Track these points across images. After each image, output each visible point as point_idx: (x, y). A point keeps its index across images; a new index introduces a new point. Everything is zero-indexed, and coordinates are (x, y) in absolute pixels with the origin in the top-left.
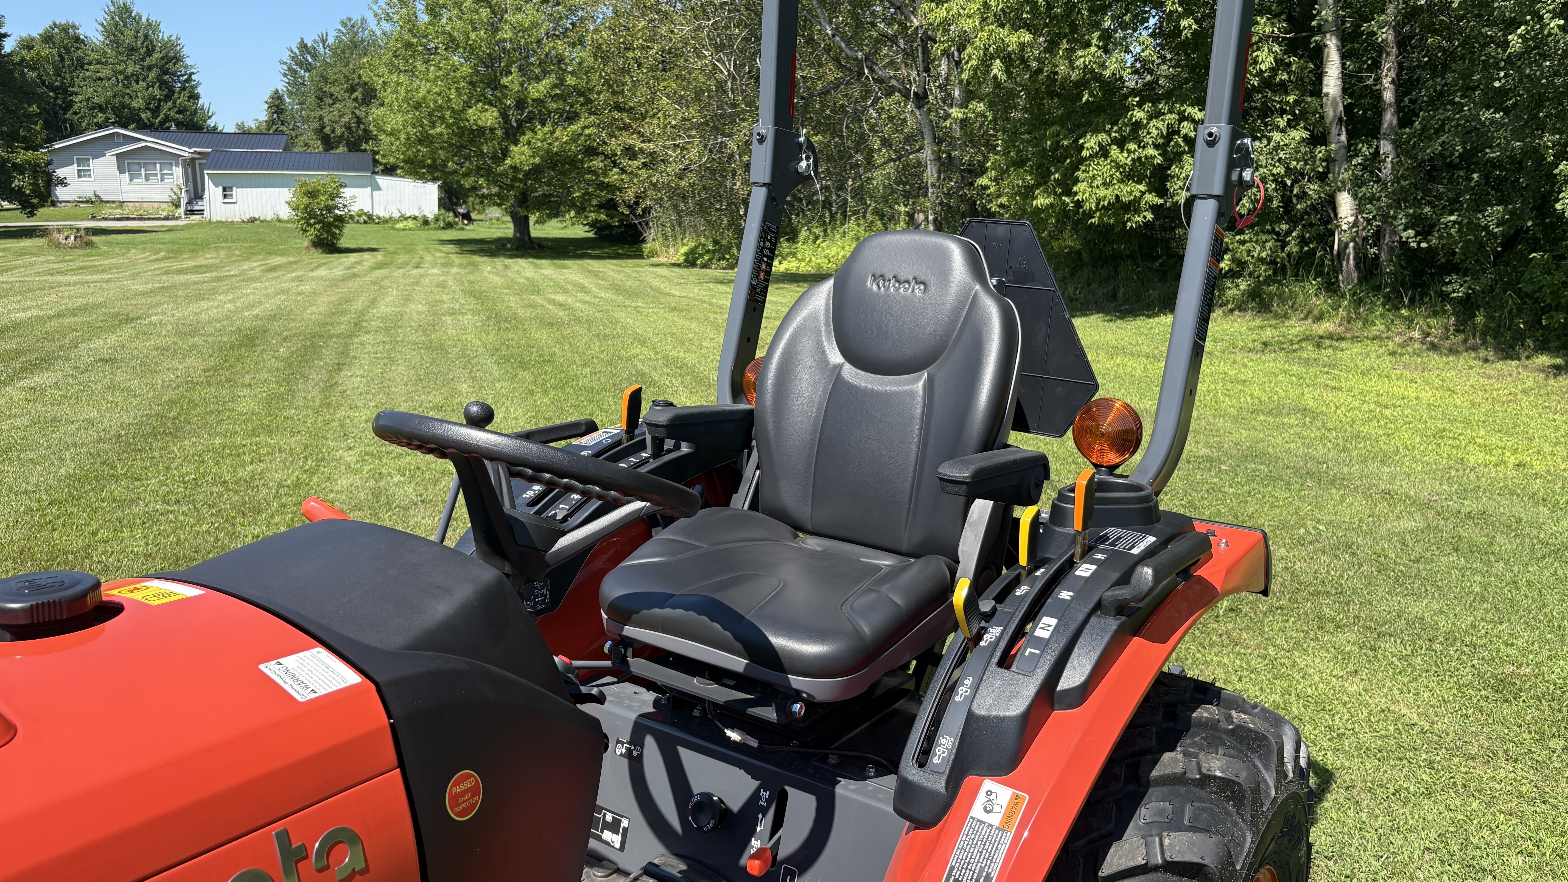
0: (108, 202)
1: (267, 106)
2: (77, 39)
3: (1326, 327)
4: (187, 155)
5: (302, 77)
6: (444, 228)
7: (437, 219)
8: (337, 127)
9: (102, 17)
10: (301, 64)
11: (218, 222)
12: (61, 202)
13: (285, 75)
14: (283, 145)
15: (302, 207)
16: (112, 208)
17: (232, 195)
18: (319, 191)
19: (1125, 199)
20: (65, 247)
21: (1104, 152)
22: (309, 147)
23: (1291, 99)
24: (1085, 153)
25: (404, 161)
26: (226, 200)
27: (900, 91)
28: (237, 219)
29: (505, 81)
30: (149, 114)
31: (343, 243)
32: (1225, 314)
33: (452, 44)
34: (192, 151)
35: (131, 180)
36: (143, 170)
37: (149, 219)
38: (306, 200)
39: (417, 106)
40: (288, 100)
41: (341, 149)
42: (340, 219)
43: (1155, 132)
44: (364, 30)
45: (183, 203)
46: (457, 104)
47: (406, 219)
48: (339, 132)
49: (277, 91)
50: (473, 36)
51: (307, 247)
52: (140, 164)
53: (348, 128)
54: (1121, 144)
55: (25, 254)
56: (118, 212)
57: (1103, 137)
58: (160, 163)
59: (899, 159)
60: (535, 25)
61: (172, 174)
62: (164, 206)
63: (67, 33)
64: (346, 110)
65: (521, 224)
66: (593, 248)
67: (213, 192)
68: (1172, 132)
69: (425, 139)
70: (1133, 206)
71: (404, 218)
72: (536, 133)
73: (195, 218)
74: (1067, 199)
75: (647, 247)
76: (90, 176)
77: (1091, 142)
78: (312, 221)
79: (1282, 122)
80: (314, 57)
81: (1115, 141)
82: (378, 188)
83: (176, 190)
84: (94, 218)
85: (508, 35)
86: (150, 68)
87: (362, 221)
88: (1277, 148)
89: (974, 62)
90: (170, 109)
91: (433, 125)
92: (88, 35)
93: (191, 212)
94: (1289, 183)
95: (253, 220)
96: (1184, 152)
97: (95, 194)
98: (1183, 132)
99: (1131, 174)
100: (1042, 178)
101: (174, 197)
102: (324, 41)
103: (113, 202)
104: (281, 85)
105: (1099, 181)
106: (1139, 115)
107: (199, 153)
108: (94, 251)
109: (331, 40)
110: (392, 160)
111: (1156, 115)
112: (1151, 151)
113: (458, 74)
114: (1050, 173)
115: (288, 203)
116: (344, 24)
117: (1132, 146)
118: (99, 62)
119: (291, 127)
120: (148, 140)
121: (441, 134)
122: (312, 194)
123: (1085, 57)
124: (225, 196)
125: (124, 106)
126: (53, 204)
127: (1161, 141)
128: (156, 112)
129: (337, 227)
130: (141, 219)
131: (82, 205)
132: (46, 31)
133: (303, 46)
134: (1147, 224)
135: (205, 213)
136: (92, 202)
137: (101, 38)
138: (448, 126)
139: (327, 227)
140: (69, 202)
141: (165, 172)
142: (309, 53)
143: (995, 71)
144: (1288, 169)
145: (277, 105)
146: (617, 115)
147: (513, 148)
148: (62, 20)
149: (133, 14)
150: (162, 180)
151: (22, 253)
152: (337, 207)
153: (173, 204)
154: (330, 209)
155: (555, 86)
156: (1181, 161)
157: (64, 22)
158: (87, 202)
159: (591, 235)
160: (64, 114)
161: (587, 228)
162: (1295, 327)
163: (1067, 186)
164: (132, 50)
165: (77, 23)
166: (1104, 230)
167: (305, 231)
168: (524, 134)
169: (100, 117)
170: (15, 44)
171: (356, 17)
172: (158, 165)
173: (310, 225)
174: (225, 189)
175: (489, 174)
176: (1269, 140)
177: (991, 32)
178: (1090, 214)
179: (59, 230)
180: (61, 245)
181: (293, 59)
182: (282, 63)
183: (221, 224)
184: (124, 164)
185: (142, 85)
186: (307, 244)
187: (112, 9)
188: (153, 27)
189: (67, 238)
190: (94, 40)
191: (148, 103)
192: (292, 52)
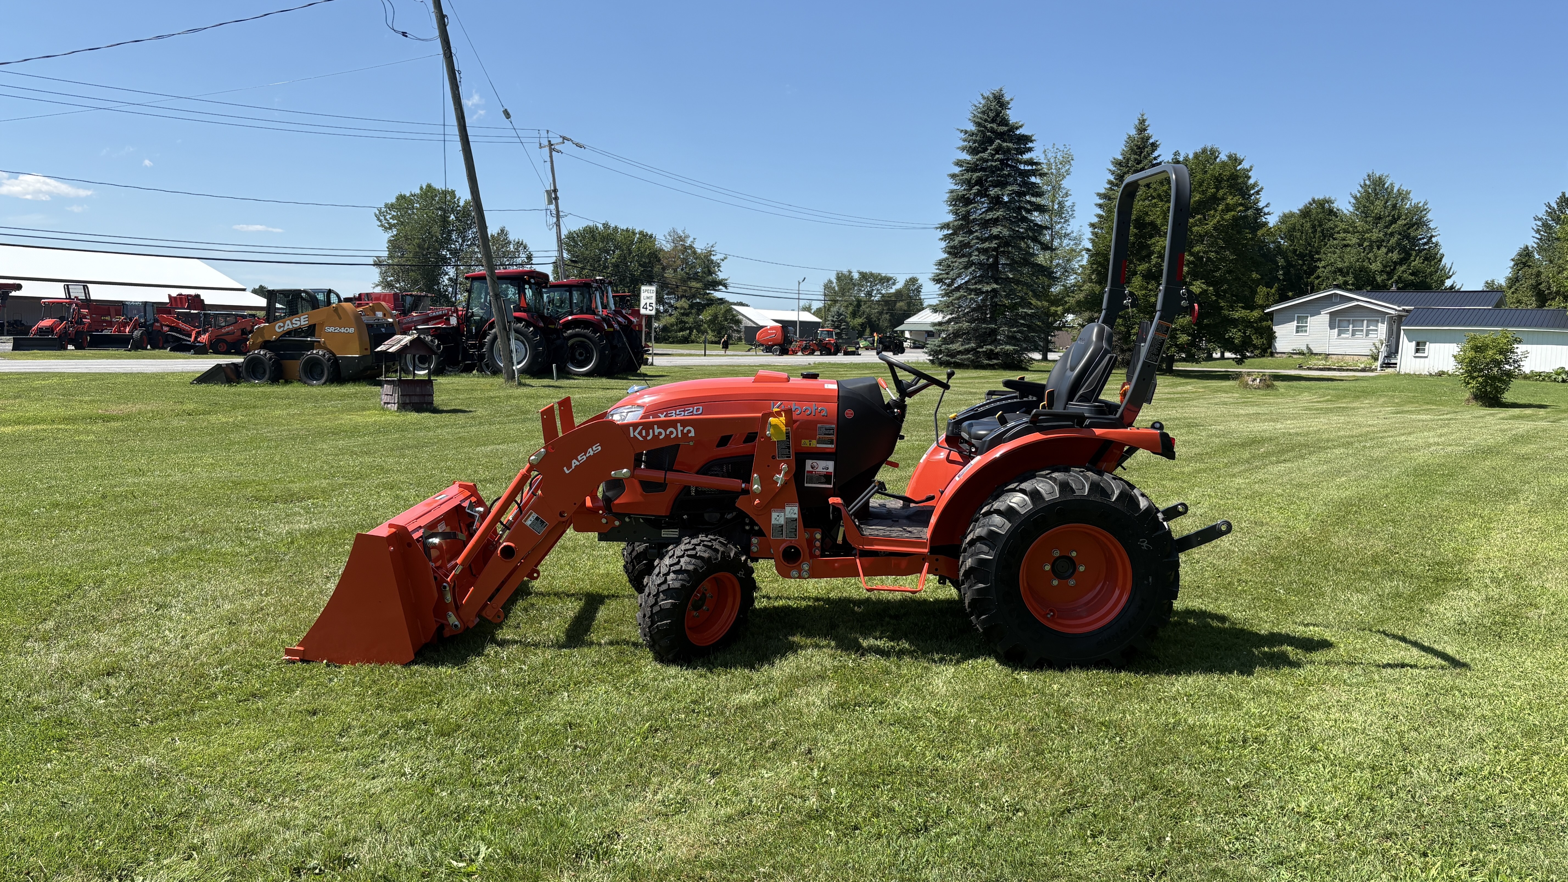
0: (1316, 354)
1: (1513, 263)
2: (1331, 212)
4: (1393, 312)
5: (1556, 232)
9: (1357, 190)
10: (1556, 219)
11: (1405, 374)
12: (1278, 353)
13: (1538, 231)
14: (1494, 302)
15: (1467, 360)
16: (1319, 359)
17: (1424, 350)
18: (1487, 345)
20: (1251, 387)
22: (1521, 304)
26: (1417, 355)
28: (1425, 372)
30: (1385, 277)
31: (1508, 398)
34: (1400, 309)
35: (1339, 335)
36: (1351, 326)
37: (1347, 370)
38: (1471, 354)
40: (1537, 256)
42: (1509, 375)
45: (1382, 356)
49: (1527, 247)
51: (1468, 400)
52: (1349, 321)
56: (1322, 363)
58: (1368, 321)
61: (1376, 330)
62: (1364, 359)
63: (1323, 208)
67: (1407, 346)
73: (1390, 370)
76: (1306, 331)
78: (1475, 374)
83: (1378, 344)
86: (1392, 234)
87: (1560, 379)
90: (1403, 272)
92: (1340, 207)
93: (1387, 365)
97: (1308, 347)
101: (1375, 351)
103: (1320, 354)
104: (1531, 240)
108: (1273, 392)
115: (1455, 357)
118: (1346, 231)
120: (1362, 300)
122: (1477, 349)
124: (1417, 351)
125: (1362, 269)
126: (1272, 355)
128: (1390, 274)
129: (1503, 381)
131: (1295, 356)
132: (1306, 207)
135: (1398, 366)
136: (1304, 354)
137: (1351, 209)
139: (1492, 380)
140: (1284, 353)
141: (1371, 328)
145: (1524, 262)
148: (1319, 196)
149: (1386, 186)
150: (1367, 335)
152: (1504, 362)
153: (1372, 356)
154: (1498, 363)
157: (1321, 197)
158: (1299, 354)
160: (1308, 278)
164: (1379, 218)
165: (1333, 198)
167: (1468, 383)
169: (1341, 279)
170: (1277, 219)
172: (1365, 322)
173: (1473, 378)
174: (1418, 344)
179: (1249, 374)
180: (1246, 386)
181: (1549, 214)
182: (1536, 219)
183: (1408, 376)
184: (1336, 321)
185: (1384, 250)
186: (1467, 395)
187: (1368, 182)
188: (1403, 196)
189: (1254, 380)
190: (1345, 212)
191: (1385, 267)
192: (1549, 206)
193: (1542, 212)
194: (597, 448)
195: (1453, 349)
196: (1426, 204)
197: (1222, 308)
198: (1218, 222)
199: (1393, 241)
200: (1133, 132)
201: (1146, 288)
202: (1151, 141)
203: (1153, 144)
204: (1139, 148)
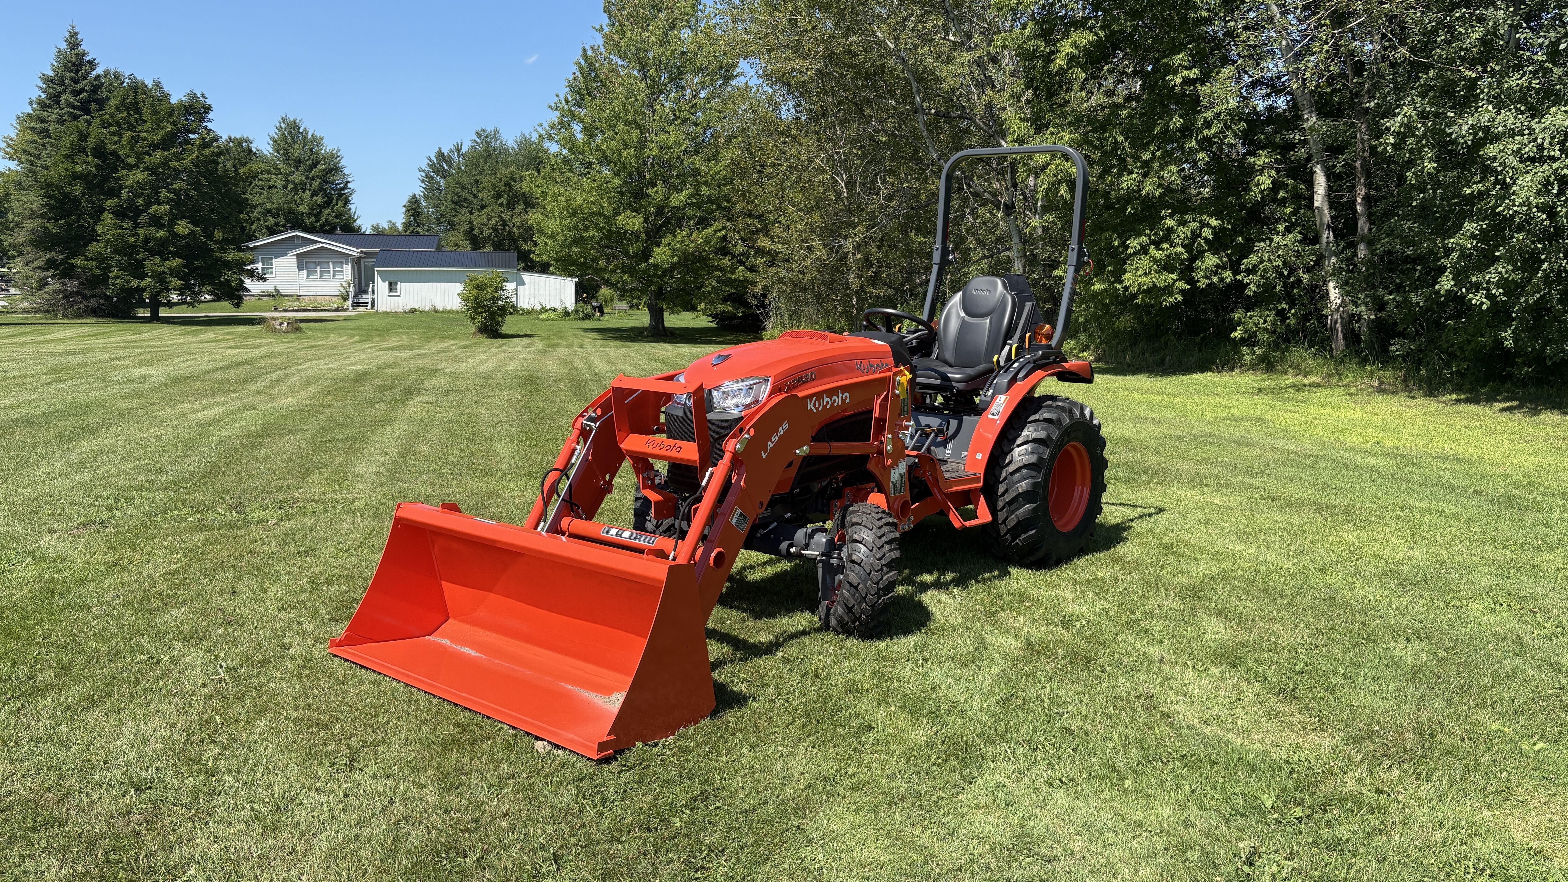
0: (287, 296)
1: (405, 209)
2: (250, 152)
3: (1313, 379)
4: (355, 254)
5: (438, 183)
6: (582, 319)
7: (577, 311)
8: (485, 229)
9: (274, 132)
10: (437, 172)
11: (383, 313)
13: (423, 181)
14: (435, 245)
15: (471, 298)
16: (290, 301)
17: (396, 289)
18: (485, 285)
19: (1162, 284)
20: (280, 332)
21: (1144, 250)
23: (1288, 211)
24: (1130, 251)
25: (556, 260)
26: (391, 294)
27: (992, 203)
28: (400, 310)
29: (651, 191)
30: (313, 219)
31: (505, 330)
32: (1242, 372)
33: (604, 159)
34: (356, 250)
35: (308, 276)
36: (318, 267)
37: (322, 310)
38: (475, 292)
39: (574, 213)
40: (424, 204)
41: (488, 249)
42: (503, 310)
43: (1182, 236)
44: (496, 140)
45: (351, 295)
46: (608, 210)
47: (547, 311)
48: (487, 233)
49: (415, 195)
50: (625, 153)
51: (475, 333)
52: (316, 262)
53: (495, 230)
54: (1157, 244)
55: (249, 337)
56: (296, 304)
57: (1143, 239)
58: (333, 262)
59: (992, 256)
60: (677, 143)
61: (342, 271)
62: (334, 299)
63: (242, 147)
64: (493, 215)
65: (657, 314)
66: (716, 336)
67: (381, 286)
68: (1195, 235)
69: (578, 241)
70: (1168, 290)
71: (544, 310)
72: (675, 236)
73: (362, 309)
74: (1118, 286)
75: (767, 334)
76: (273, 272)
77: (1134, 244)
78: (479, 310)
79: (1281, 228)
80: (450, 165)
81: (1153, 243)
82: (523, 283)
83: (345, 285)
84: (276, 309)
85: (655, 152)
86: (313, 179)
88: (1278, 247)
89: (1045, 186)
91: (587, 229)
92: (260, 148)
93: (356, 304)
94: (1286, 273)
95: (413, 311)
96: (1205, 251)
97: (276, 289)
98: (1204, 235)
99: (1167, 266)
100: (1099, 270)
101: (344, 291)
102: (459, 150)
103: (290, 296)
104: (417, 189)
105: (1140, 272)
106: (1170, 223)
107: (365, 253)
108: (302, 335)
109: (464, 149)
110: (545, 258)
111: (1183, 223)
112: (1179, 249)
113: (610, 186)
114: (1105, 266)
115: (459, 295)
116: (478, 134)
117: (1165, 246)
118: (269, 172)
119: (426, 228)
120: (323, 242)
121: (593, 236)
122: (480, 287)
123: (1127, 181)
124: (391, 290)
125: (291, 211)
127: (1187, 242)
128: (318, 216)
129: (500, 316)
130: (315, 310)
131: (264, 298)
133: (440, 155)
134: (1178, 303)
135: (370, 305)
136: (273, 296)
137: (271, 150)
138: (600, 230)
139: (492, 315)
141: (337, 269)
142: (446, 162)
143: (1062, 192)
144: (1284, 263)
145: (413, 208)
146: (750, 221)
147: (656, 249)
149: (301, 130)
150: (334, 276)
151: (246, 336)
152: (499, 298)
153: (343, 297)
154: (494, 299)
155: (692, 196)
156: (1203, 257)
157: (238, 136)
158: (269, 296)
159: (713, 325)
161: (710, 319)
162: (1290, 379)
163: (1118, 276)
164: (299, 161)
165: (251, 138)
166: (1146, 308)
167: (473, 319)
168: (664, 236)
169: (271, 221)
171: (490, 129)
172: (331, 264)
173: (478, 313)
174: (390, 284)
175: (630, 271)
176: (1271, 240)
177: (1057, 165)
178: (1135, 296)
179: (275, 319)
180: (274, 330)
181: (431, 166)
182: (421, 170)
183: (386, 314)
184: (303, 262)
185: (308, 193)
186: (474, 330)
187: (283, 125)
188: (316, 141)
189: (281, 324)
190: (266, 153)
191: (313, 209)
192: (430, 160)
193: (424, 164)
194: (786, 426)
195: (458, 287)
196: (338, 151)
197: (212, 250)
198: (198, 157)
199: (315, 185)
200: (64, 46)
201: (121, 227)
202: (87, 58)
203: (90, 62)
204: (74, 65)
